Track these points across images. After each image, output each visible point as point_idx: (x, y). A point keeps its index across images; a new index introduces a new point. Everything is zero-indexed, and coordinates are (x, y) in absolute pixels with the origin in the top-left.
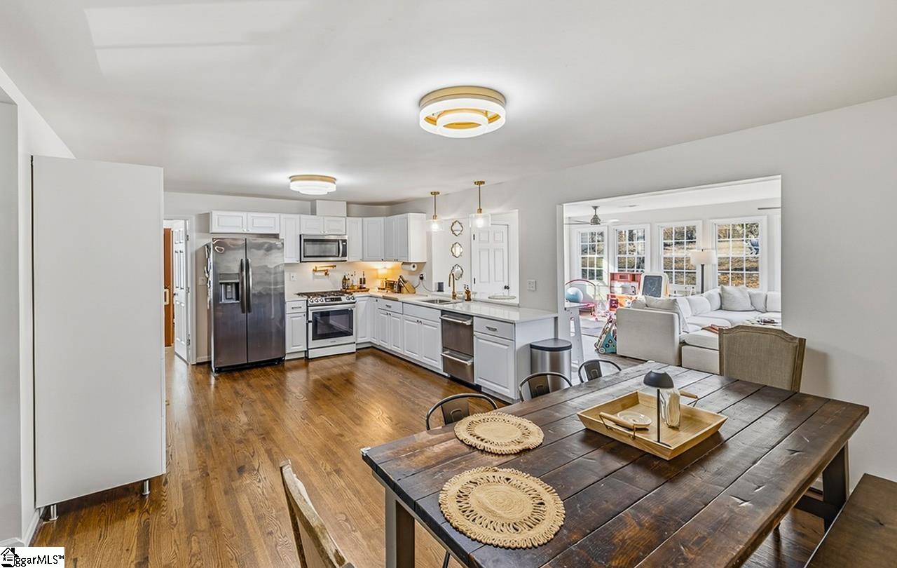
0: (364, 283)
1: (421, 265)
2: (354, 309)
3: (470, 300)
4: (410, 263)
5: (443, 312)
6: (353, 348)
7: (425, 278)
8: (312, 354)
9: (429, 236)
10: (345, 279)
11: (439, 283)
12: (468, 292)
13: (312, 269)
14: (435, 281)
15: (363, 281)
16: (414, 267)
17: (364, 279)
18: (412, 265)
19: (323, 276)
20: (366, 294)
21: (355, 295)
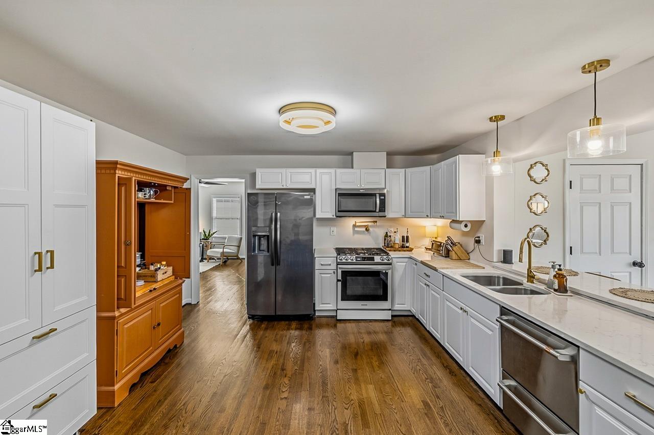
0: (407, 241)
1: (477, 225)
2: (390, 272)
3: (566, 291)
4: (460, 222)
5: (504, 311)
6: (387, 315)
7: (483, 241)
8: (342, 315)
9: (489, 181)
10: (386, 235)
11: (505, 251)
12: (560, 276)
13: (352, 225)
14: (499, 245)
15: (405, 239)
16: (466, 226)
17: (407, 237)
18: (463, 225)
19: (364, 231)
20: (407, 254)
21: (393, 254)
